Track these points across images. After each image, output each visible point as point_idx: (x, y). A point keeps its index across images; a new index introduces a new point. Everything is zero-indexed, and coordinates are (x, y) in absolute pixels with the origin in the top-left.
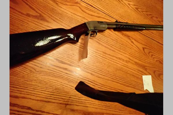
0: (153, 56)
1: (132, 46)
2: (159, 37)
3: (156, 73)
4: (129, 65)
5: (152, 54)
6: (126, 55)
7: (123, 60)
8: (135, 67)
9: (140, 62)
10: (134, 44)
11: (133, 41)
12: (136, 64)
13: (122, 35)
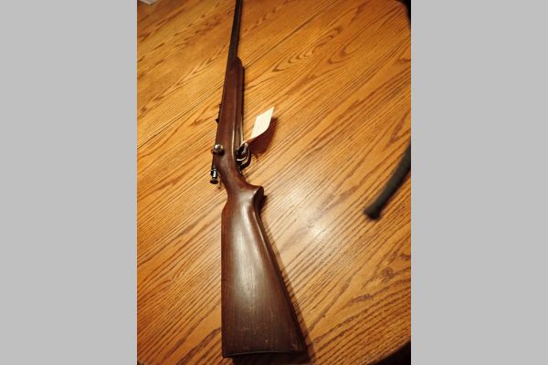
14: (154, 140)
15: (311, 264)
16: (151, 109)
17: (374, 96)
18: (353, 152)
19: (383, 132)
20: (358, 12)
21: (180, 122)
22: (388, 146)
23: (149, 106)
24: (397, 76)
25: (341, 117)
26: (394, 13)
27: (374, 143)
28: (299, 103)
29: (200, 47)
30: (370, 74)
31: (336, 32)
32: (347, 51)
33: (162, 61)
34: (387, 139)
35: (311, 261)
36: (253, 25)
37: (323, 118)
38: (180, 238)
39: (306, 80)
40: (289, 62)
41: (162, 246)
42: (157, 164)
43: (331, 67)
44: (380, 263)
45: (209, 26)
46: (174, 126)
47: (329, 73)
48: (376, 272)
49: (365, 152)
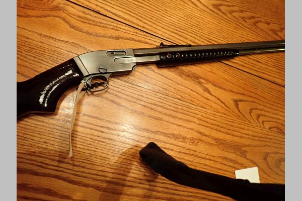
0: (261, 119)
1: (205, 101)
2: (274, 69)
3: (269, 160)
4: (201, 148)
5: (259, 112)
6: (193, 126)
7: (184, 139)
8: (216, 152)
9: (228, 138)
10: (211, 94)
11: (209, 86)
12: (219, 143)
13: (181, 76)
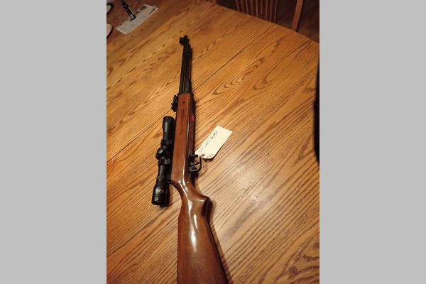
14: (128, 148)
15: (237, 259)
16: (126, 122)
17: (286, 119)
18: (270, 167)
19: (292, 150)
20: (277, 46)
21: (146, 134)
22: (296, 162)
23: (124, 120)
24: (304, 102)
25: (261, 136)
26: (304, 46)
27: (286, 159)
28: (231, 122)
29: (161, 71)
30: (285, 100)
31: (260, 62)
32: (268, 80)
33: (134, 82)
34: (295, 157)
35: (237, 257)
36: (199, 55)
37: (249, 136)
38: (145, 230)
39: (237, 103)
40: (225, 87)
41: (133, 235)
42: (129, 168)
43: (255, 92)
44: (288, 262)
45: (168, 54)
46: (142, 137)
47: (255, 98)
48: (284, 269)
49: (279, 167)
